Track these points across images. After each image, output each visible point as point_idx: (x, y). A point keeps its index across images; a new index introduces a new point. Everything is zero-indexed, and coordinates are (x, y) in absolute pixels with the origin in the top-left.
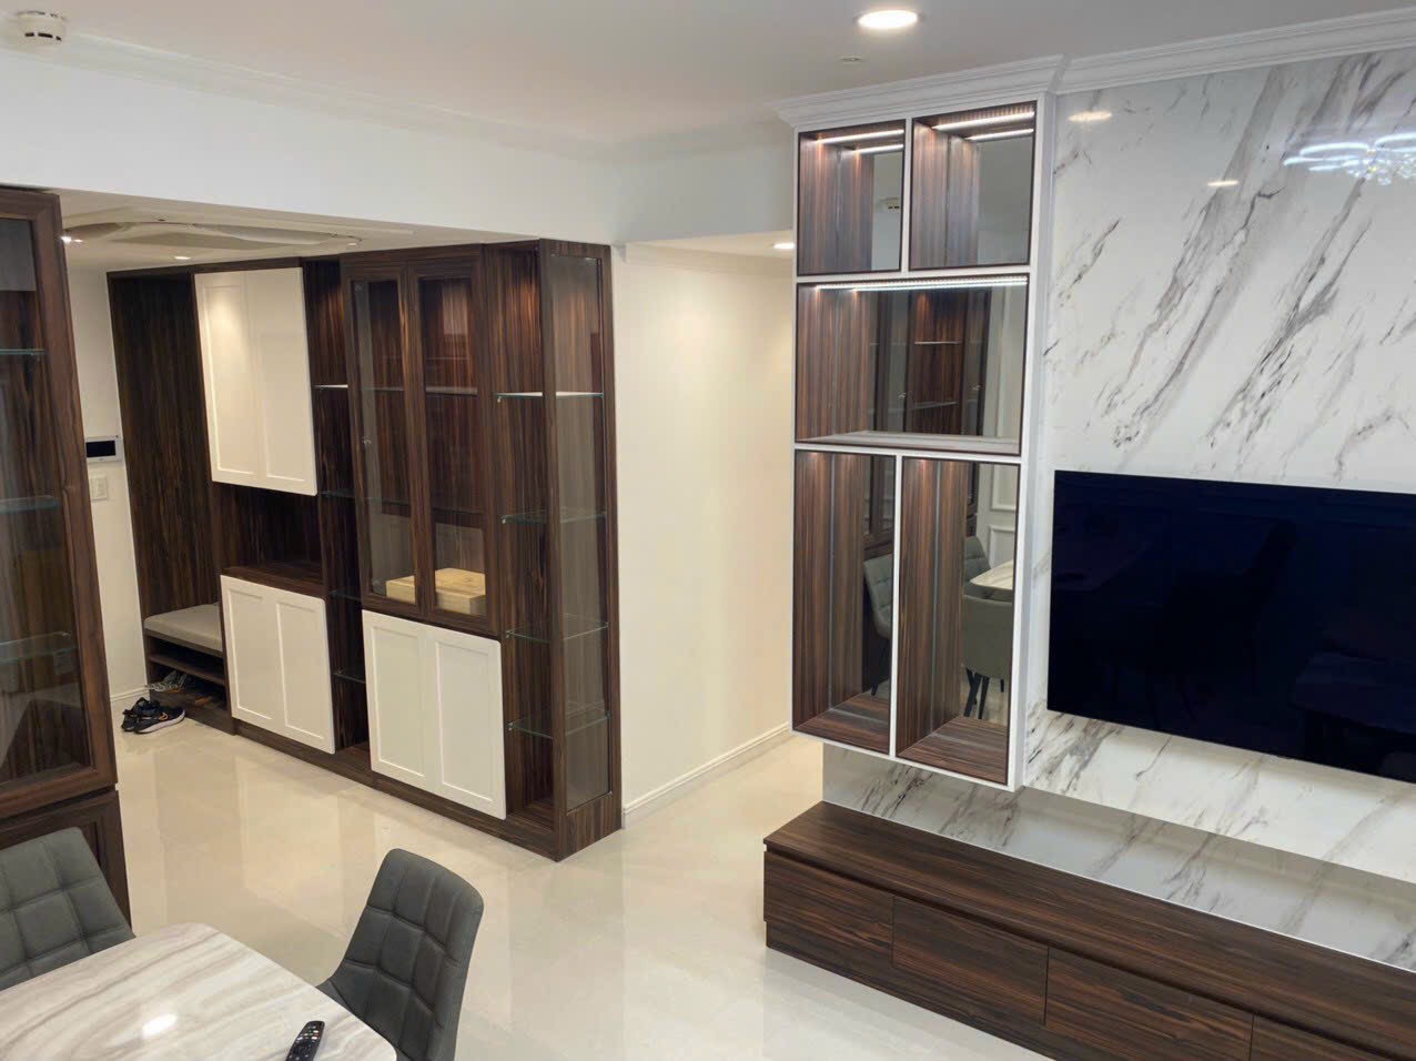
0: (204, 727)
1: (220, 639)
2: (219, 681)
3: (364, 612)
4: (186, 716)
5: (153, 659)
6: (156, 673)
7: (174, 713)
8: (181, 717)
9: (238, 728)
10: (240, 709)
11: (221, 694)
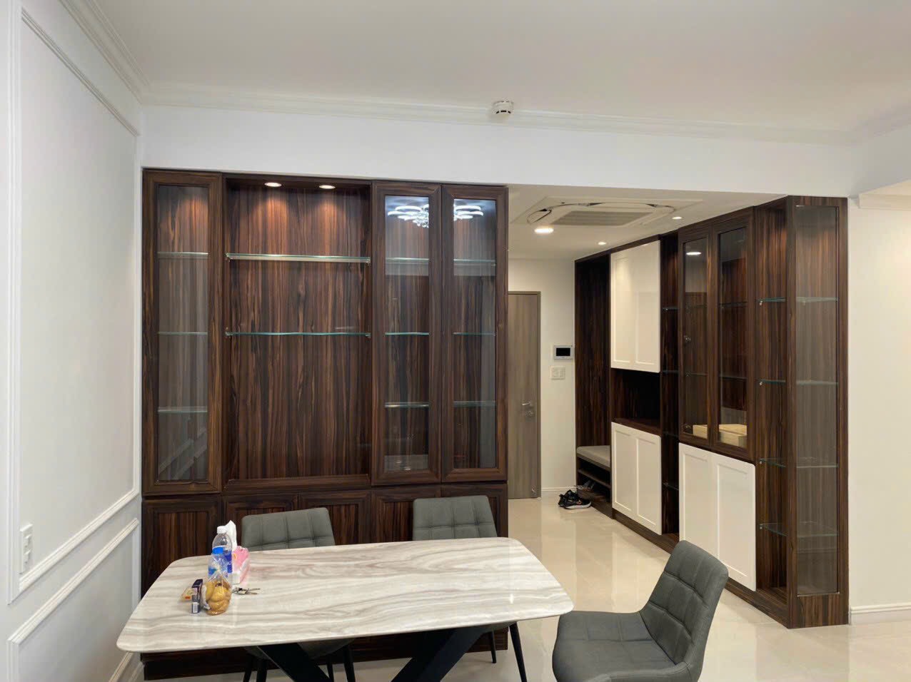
0: (598, 513)
1: (609, 460)
2: (607, 485)
3: (680, 444)
4: (591, 505)
5: (580, 471)
6: (581, 480)
7: (585, 502)
8: (589, 505)
9: (615, 515)
10: (617, 503)
11: (607, 494)
